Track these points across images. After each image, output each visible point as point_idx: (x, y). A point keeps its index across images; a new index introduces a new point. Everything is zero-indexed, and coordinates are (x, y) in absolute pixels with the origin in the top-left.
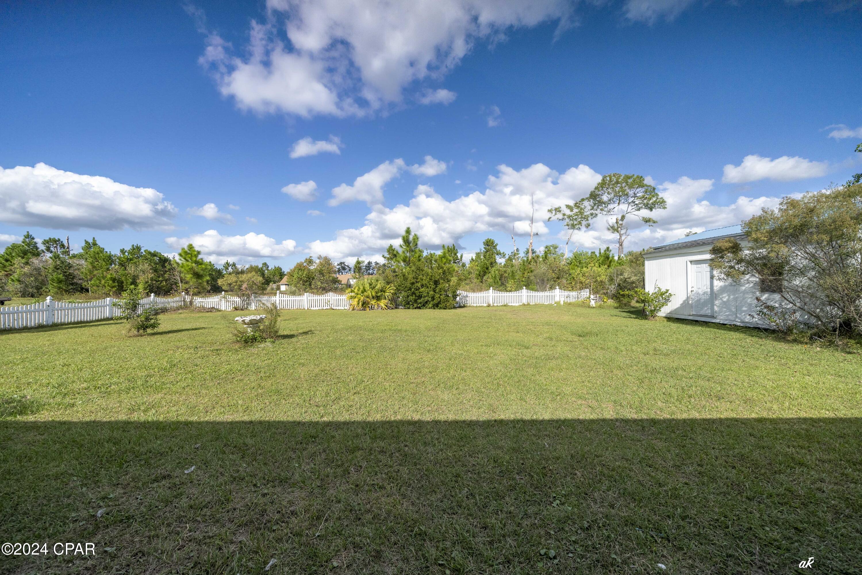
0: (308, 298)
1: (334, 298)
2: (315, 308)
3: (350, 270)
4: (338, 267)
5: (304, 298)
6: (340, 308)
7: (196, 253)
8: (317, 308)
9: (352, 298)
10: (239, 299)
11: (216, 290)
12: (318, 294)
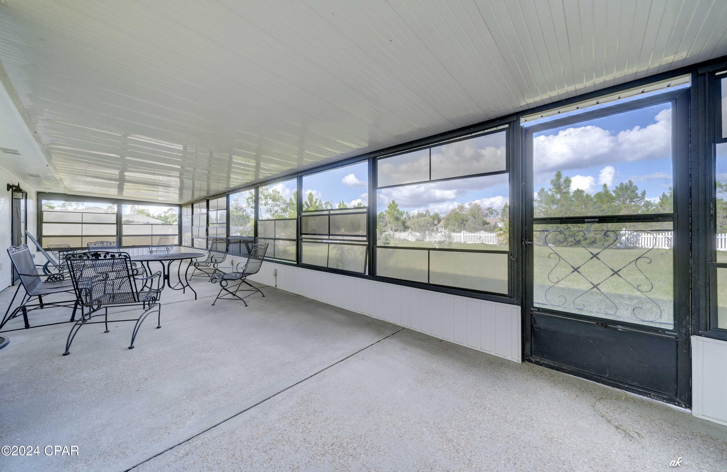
0: (465, 235)
1: (485, 235)
2: (469, 243)
3: (497, 214)
4: (486, 212)
5: (461, 235)
6: (490, 243)
7: (396, 205)
8: (471, 243)
9: (500, 235)
10: (419, 234)
11: (405, 228)
12: (470, 231)
